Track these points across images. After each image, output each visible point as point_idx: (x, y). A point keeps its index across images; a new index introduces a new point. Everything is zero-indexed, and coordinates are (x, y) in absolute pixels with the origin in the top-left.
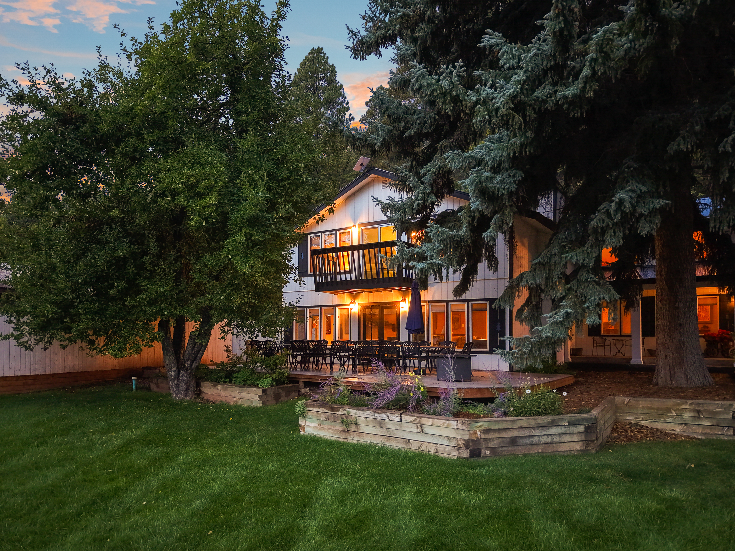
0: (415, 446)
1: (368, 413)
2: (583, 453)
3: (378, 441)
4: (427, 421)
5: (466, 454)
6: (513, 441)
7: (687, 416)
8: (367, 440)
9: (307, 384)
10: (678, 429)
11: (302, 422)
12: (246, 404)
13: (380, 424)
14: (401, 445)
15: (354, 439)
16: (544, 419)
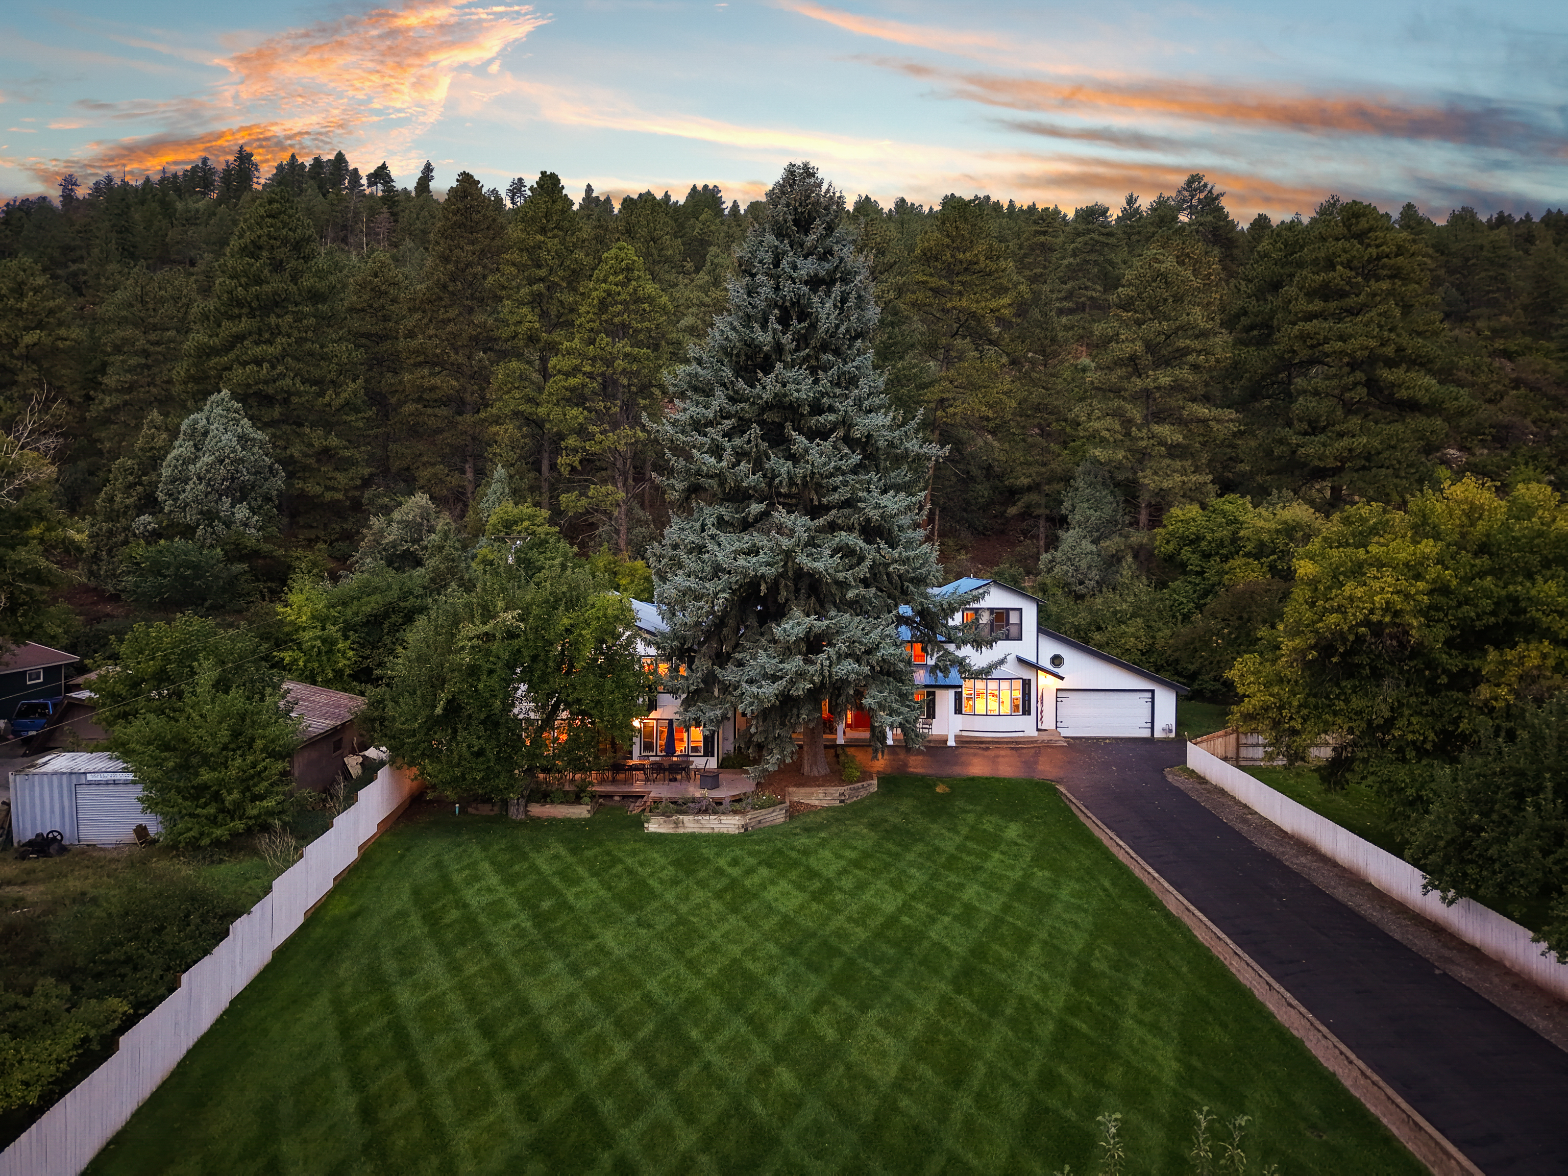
0: (716, 830)
1: (691, 817)
2: (785, 822)
3: (696, 830)
4: (723, 818)
5: (742, 831)
6: (760, 822)
7: (821, 796)
8: (690, 830)
9: (601, 797)
10: (817, 803)
11: (646, 825)
12: (574, 817)
13: (698, 821)
14: (710, 831)
15: (681, 831)
16: (771, 809)
